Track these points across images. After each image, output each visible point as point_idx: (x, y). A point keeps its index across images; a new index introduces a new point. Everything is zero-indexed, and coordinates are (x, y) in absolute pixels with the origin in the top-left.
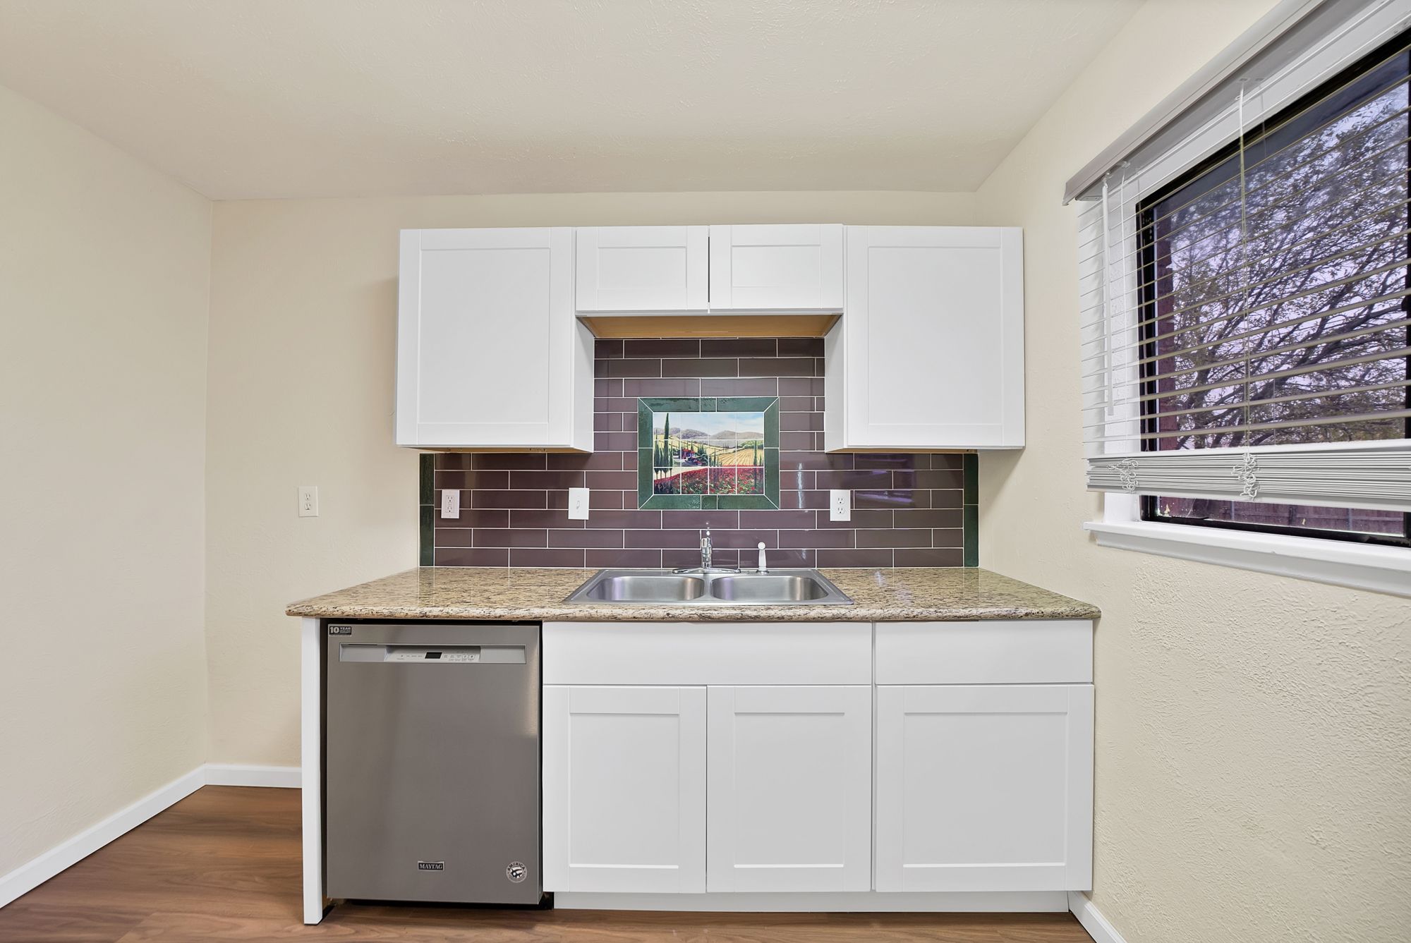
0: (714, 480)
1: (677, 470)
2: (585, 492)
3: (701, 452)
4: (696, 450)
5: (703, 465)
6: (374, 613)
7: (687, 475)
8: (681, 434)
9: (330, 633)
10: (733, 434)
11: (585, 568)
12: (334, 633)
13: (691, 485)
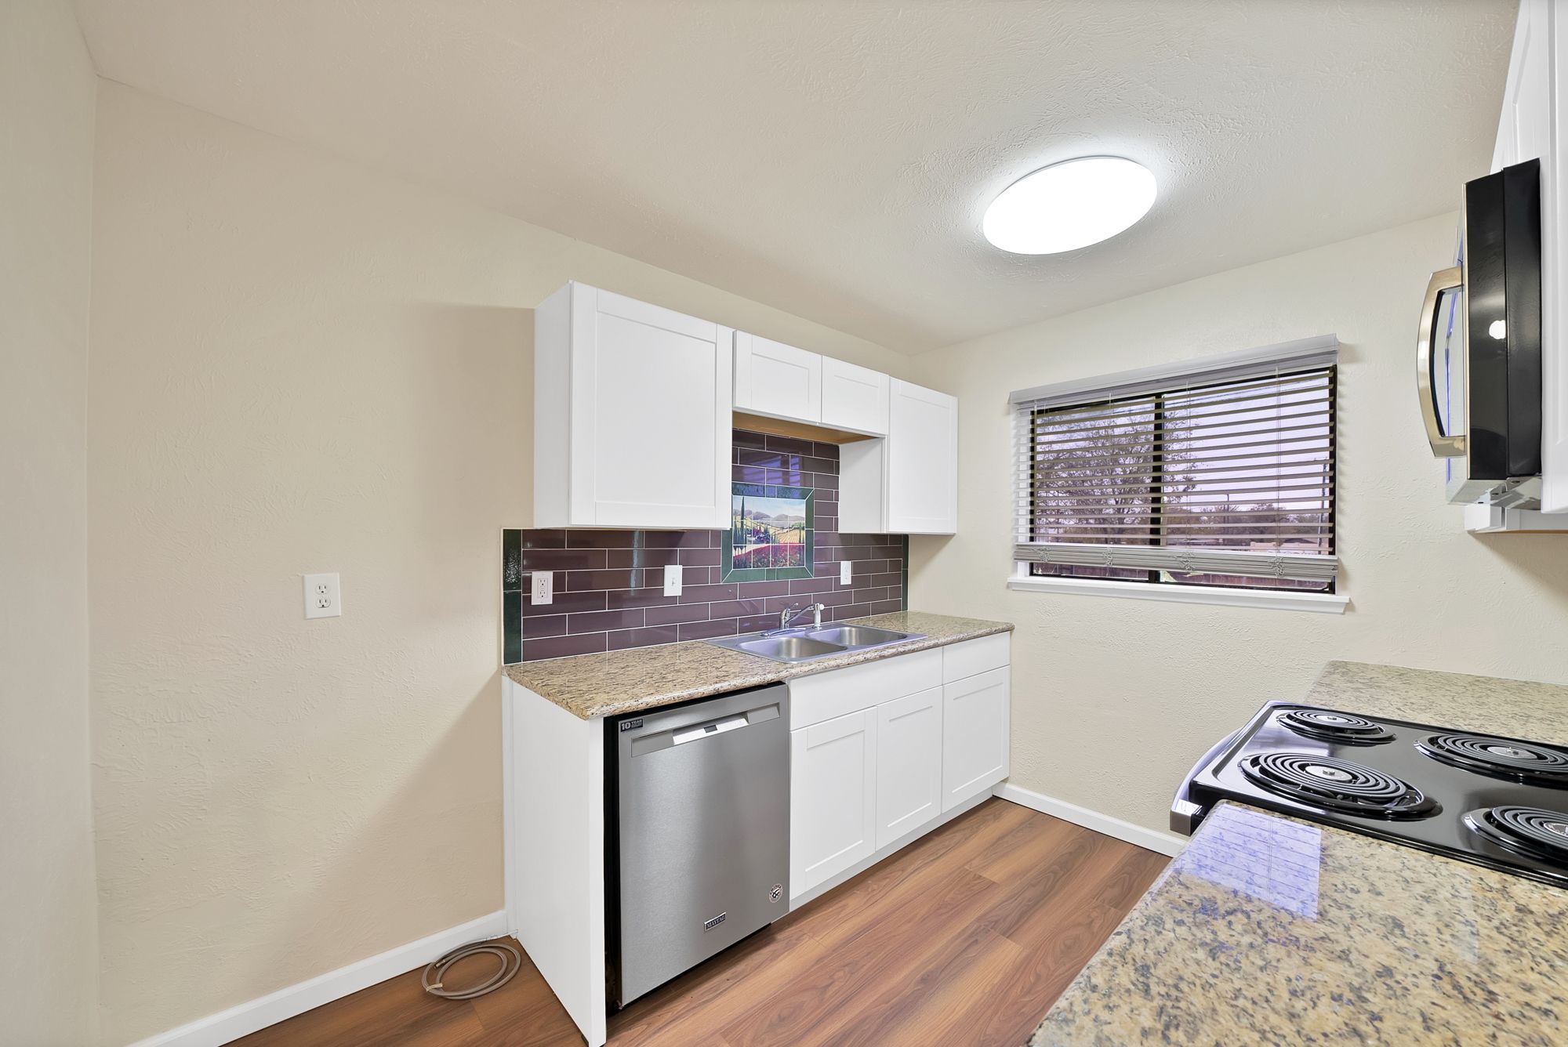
0: (775, 555)
1: (750, 547)
2: (679, 568)
3: (766, 531)
4: (763, 530)
5: (768, 542)
6: (676, 698)
7: (757, 551)
8: (752, 516)
9: (622, 731)
10: (787, 517)
11: (678, 642)
12: (625, 730)
13: (759, 560)
